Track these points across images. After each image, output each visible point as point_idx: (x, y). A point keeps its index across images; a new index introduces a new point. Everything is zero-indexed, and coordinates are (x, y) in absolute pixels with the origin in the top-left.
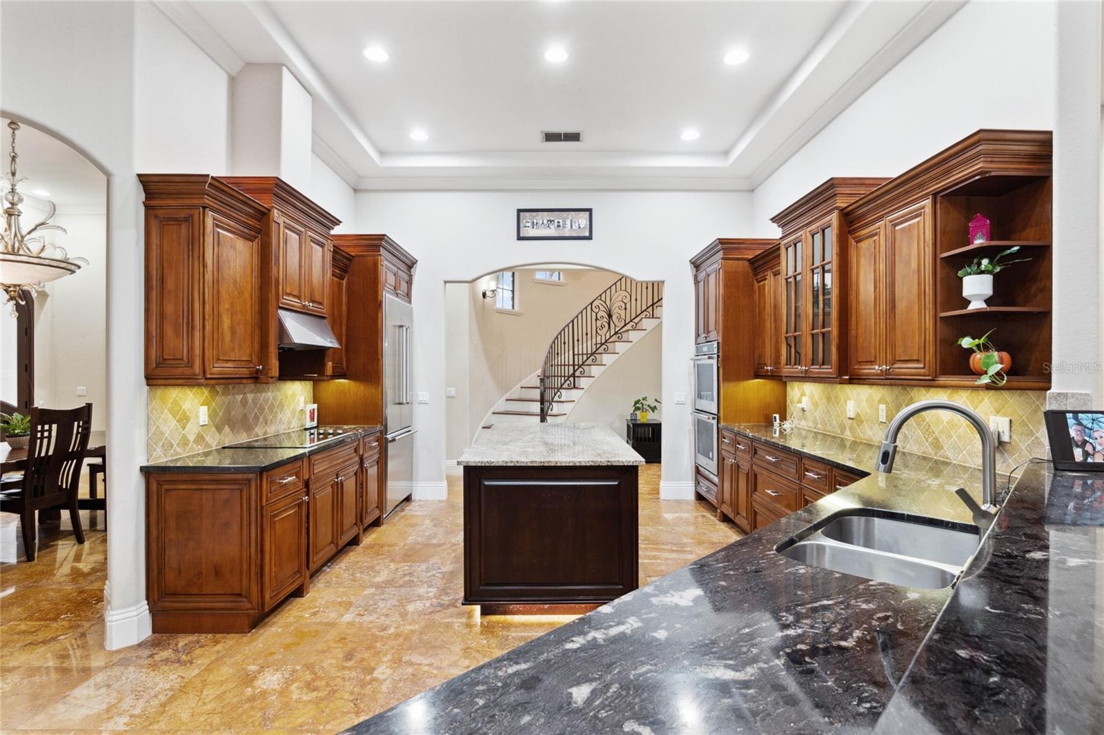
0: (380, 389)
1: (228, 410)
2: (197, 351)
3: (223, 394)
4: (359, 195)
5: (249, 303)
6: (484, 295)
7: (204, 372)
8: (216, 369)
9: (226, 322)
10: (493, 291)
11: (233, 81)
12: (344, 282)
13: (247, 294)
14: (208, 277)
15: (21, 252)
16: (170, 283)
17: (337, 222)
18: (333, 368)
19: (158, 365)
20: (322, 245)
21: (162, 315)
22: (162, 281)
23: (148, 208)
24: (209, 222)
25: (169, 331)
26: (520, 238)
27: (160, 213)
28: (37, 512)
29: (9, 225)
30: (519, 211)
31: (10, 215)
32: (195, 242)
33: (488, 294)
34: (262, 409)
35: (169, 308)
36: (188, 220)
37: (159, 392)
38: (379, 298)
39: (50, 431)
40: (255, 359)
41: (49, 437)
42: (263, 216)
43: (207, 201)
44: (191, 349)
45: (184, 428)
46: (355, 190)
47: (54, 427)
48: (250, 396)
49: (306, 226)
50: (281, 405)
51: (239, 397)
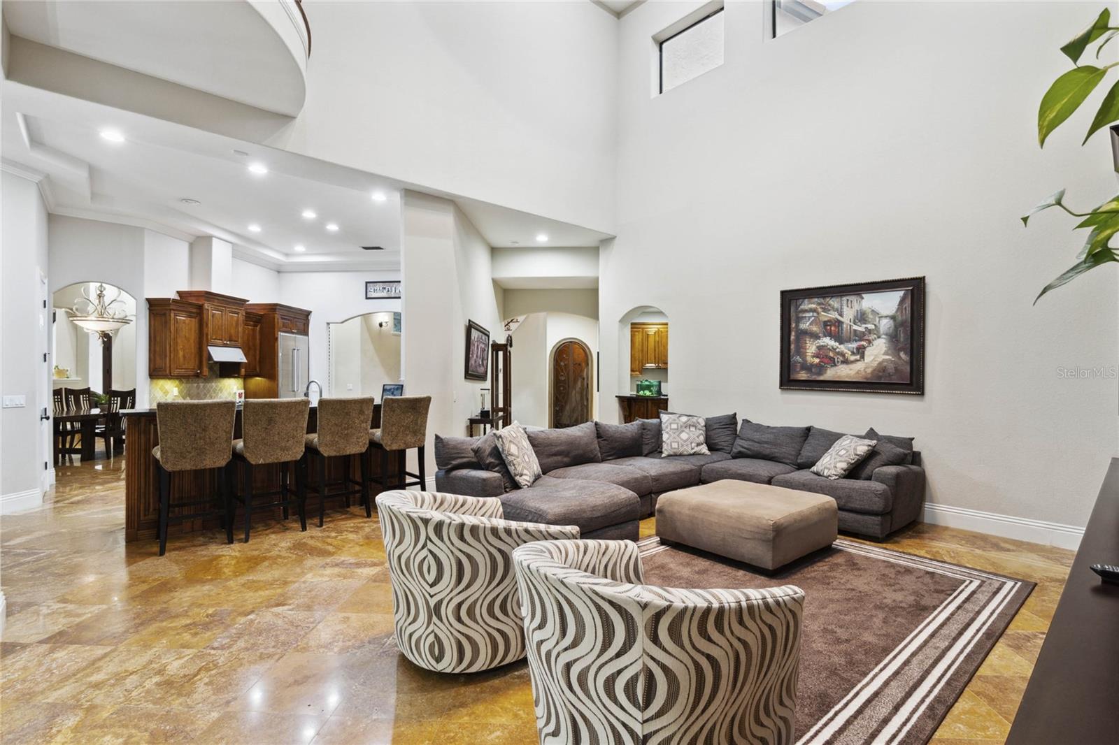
0: (276, 382)
1: (189, 391)
2: (168, 365)
3: (187, 383)
4: (281, 274)
5: (193, 345)
6: (381, 325)
7: (170, 373)
8: (176, 372)
9: (181, 353)
10: (386, 322)
11: (191, 246)
12: (258, 328)
13: (192, 341)
14: (172, 336)
15: (105, 316)
16: (158, 339)
17: (248, 301)
18: (245, 371)
19: (154, 371)
20: (238, 313)
21: (155, 351)
22: (155, 337)
23: (150, 310)
24: (172, 315)
25: (158, 358)
26: (367, 298)
27: (155, 312)
28: (112, 439)
29: (100, 302)
30: (367, 283)
31: (100, 297)
32: (166, 323)
33: (384, 324)
34: (209, 391)
35: (158, 349)
36: (165, 314)
37: (155, 381)
38: (276, 336)
39: (117, 400)
40: (196, 368)
41: (117, 403)
42: (200, 307)
43: (172, 307)
44: (165, 364)
45: (166, 396)
46: (279, 272)
47: (119, 399)
48: (202, 385)
49: (225, 307)
50: (221, 390)
51: (196, 385)
